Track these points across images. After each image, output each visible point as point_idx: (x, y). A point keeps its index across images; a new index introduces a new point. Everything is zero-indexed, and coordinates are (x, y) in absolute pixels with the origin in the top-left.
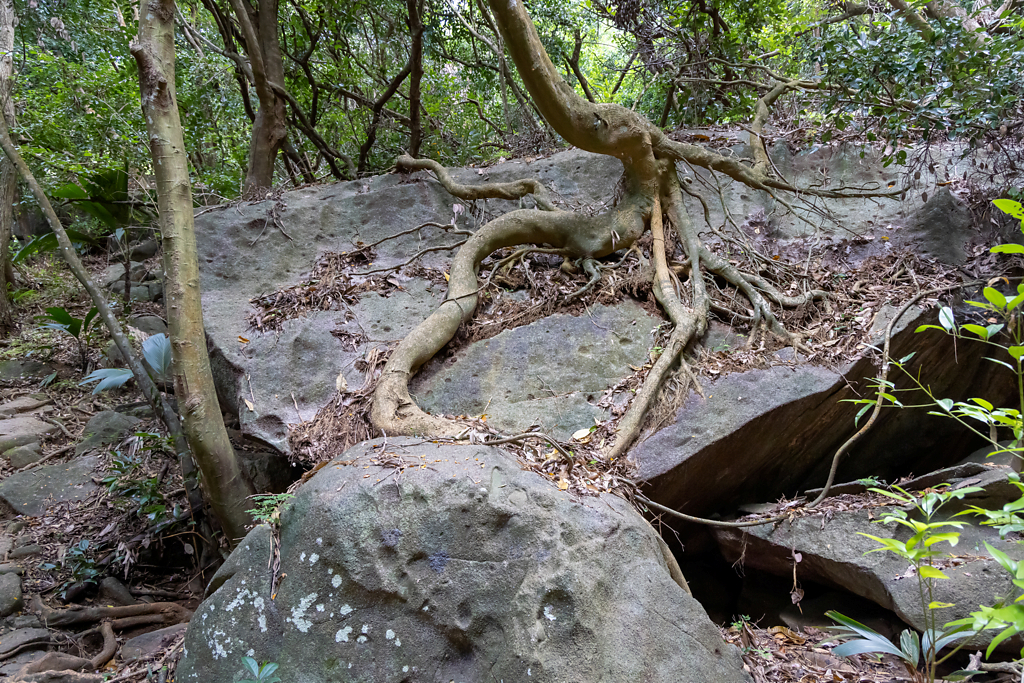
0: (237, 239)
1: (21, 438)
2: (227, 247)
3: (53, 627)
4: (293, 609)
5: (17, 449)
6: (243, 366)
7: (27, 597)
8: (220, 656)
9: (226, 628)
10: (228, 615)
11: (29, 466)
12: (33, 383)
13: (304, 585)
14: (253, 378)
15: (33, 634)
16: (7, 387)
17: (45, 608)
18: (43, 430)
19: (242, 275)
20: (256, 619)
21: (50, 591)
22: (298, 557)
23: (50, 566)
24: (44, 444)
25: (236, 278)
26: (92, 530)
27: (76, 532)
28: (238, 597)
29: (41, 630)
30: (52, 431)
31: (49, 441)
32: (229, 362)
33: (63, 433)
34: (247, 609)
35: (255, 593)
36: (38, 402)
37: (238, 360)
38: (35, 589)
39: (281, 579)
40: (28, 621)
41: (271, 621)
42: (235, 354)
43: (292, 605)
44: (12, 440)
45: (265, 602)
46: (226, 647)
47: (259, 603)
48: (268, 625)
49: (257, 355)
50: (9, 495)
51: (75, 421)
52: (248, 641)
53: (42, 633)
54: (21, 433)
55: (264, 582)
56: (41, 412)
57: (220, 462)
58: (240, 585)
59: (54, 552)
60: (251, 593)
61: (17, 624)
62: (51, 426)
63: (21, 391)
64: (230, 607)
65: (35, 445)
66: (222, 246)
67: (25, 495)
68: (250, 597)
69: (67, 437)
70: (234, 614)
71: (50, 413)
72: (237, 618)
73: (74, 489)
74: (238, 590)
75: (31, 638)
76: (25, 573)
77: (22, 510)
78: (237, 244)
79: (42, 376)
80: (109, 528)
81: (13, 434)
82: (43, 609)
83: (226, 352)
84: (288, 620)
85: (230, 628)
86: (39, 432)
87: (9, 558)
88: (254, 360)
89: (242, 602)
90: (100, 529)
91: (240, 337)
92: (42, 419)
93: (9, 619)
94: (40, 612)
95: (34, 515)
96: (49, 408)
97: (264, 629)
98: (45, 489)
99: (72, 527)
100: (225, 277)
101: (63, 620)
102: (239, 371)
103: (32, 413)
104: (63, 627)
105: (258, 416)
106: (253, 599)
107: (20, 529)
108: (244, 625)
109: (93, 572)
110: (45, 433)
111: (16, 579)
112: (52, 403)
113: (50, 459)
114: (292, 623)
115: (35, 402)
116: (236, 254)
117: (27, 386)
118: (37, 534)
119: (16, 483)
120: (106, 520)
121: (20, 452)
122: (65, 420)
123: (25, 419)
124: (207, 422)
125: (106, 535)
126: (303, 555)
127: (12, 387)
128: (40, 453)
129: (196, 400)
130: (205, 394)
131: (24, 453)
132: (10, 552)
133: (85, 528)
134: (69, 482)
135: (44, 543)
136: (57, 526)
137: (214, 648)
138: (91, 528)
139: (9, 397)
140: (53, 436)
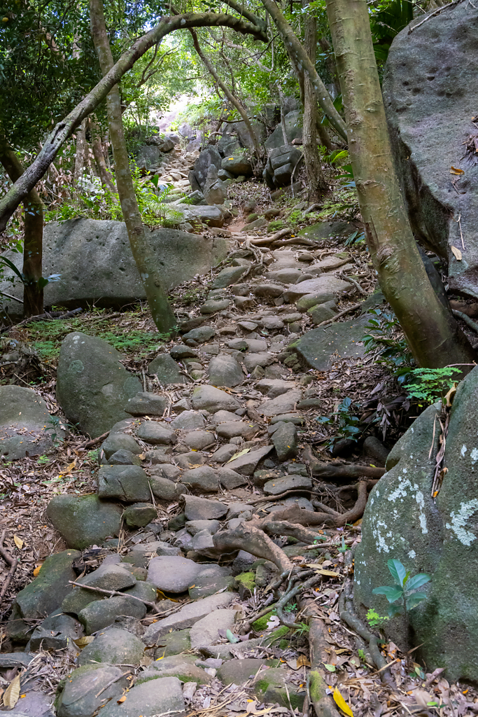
0: (464, 42)
1: (321, 296)
2: (452, 55)
3: (317, 478)
4: (452, 514)
5: (318, 306)
6: (452, 204)
7: (301, 446)
8: (382, 550)
9: (388, 519)
10: (390, 506)
11: (324, 322)
12: (339, 243)
13: (465, 487)
14: (465, 218)
15: (300, 481)
16: (320, 248)
17: (312, 459)
18: (340, 288)
19: (467, 88)
20: (417, 516)
21: (321, 444)
22: (459, 451)
23: (325, 420)
24: (341, 302)
25: (460, 94)
26: (366, 388)
27: (352, 389)
28: (400, 486)
29: (305, 479)
30: (348, 289)
31: (345, 298)
32: (436, 201)
33: (358, 291)
34: (409, 502)
35: (416, 486)
36: (341, 261)
37: (448, 197)
38: (308, 440)
39: (442, 473)
40: (298, 469)
41: (431, 522)
42: (445, 191)
43: (451, 509)
44: (314, 299)
45: (424, 499)
46: (388, 541)
47: (419, 497)
48: (428, 527)
49: (472, 189)
50: (304, 350)
51: (370, 278)
52: (409, 540)
53: (306, 482)
54: (323, 291)
55: (424, 474)
56: (340, 270)
57: (423, 324)
58: (401, 473)
59: (330, 406)
60: (413, 485)
61: (290, 470)
62: (347, 284)
63: (330, 251)
64: (393, 497)
65: (331, 303)
66: (445, 56)
67: (317, 350)
68: (411, 489)
69: (361, 294)
70: (396, 506)
71: (349, 272)
72: (399, 511)
73: (356, 346)
74: (400, 479)
75: (296, 485)
76: (304, 423)
77: (313, 364)
78: (463, 48)
79: (347, 236)
80: (378, 388)
81: (316, 293)
82: (311, 460)
83: (434, 189)
84: (448, 526)
85: (392, 520)
86: (337, 290)
87: (297, 408)
88: (468, 194)
89: (405, 494)
90: (372, 388)
91: (453, 168)
92: (341, 277)
93: (285, 464)
94: (308, 462)
95: (322, 370)
96: (349, 266)
97: (425, 531)
98: (333, 344)
99: (349, 383)
100: (448, 95)
101: (325, 473)
102: (447, 211)
103: (334, 272)
104: (327, 479)
105: (467, 265)
106: (415, 493)
107: (309, 382)
108: (406, 521)
109: (356, 430)
110: (342, 291)
111: (292, 428)
112: (352, 261)
113: (344, 316)
114: (452, 531)
115: (337, 261)
116: (463, 61)
117: (334, 246)
118: (321, 387)
119: (310, 338)
120: (378, 379)
121: (319, 309)
122: (361, 277)
123: (327, 278)
124: (402, 276)
125: (376, 394)
126: (464, 449)
127: (323, 248)
128: (335, 310)
129: (388, 251)
130: (398, 242)
131: (322, 310)
132: (298, 403)
133: (360, 385)
134: (352, 339)
135: (325, 397)
136: (338, 381)
137: (377, 539)
138: (365, 385)
139: (318, 257)
140: (349, 294)
